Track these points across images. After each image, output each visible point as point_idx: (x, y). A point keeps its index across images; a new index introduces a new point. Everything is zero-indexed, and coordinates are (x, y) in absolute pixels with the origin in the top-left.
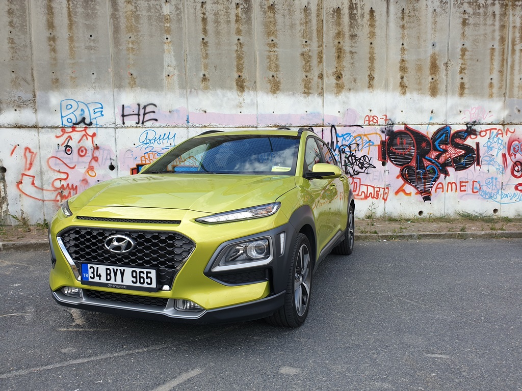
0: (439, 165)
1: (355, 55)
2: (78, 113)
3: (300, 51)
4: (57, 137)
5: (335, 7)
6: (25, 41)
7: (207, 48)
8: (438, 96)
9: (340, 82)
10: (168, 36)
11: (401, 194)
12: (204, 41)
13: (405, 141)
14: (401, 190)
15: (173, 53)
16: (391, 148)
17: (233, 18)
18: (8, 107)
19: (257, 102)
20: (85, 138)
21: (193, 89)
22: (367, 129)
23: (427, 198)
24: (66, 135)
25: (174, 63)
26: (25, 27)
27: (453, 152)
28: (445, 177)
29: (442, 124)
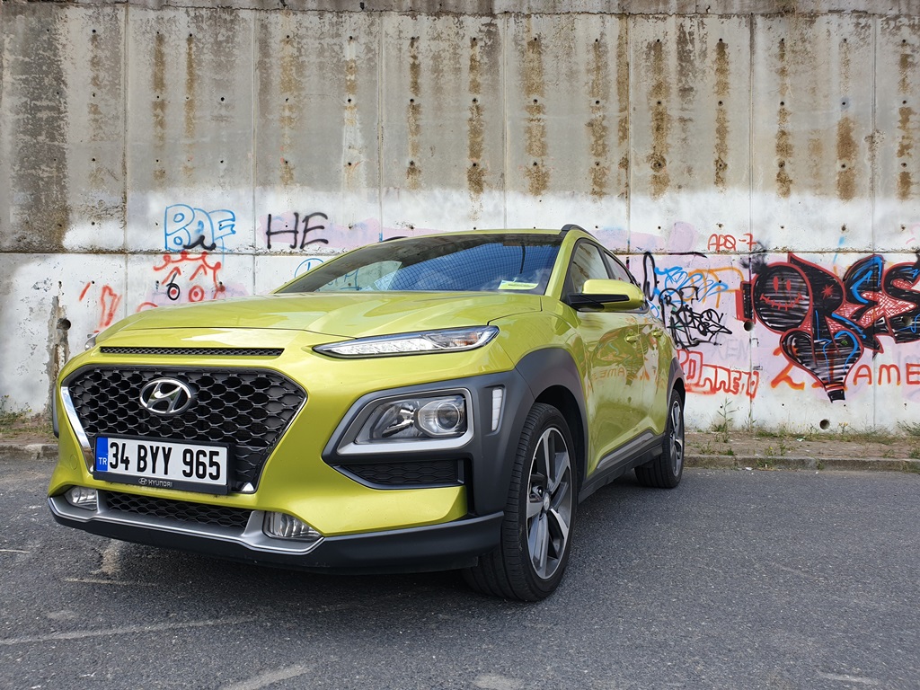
0: (861, 331)
1: (689, 124)
2: (193, 228)
3: (587, 120)
4: (156, 269)
5: (652, 39)
6: (116, 109)
7: (418, 116)
8: (855, 199)
9: (661, 173)
10: (351, 97)
11: (784, 385)
12: (414, 104)
13: (789, 283)
14: (783, 377)
15: (358, 126)
16: (762, 297)
17: (465, 63)
18: (81, 218)
19: (505, 209)
20: (202, 271)
21: (391, 188)
22: (713, 260)
23: (837, 395)
24: (171, 267)
25: (360, 142)
26: (118, 87)
27: (889, 306)
28: (875, 354)
29: (866, 252)
